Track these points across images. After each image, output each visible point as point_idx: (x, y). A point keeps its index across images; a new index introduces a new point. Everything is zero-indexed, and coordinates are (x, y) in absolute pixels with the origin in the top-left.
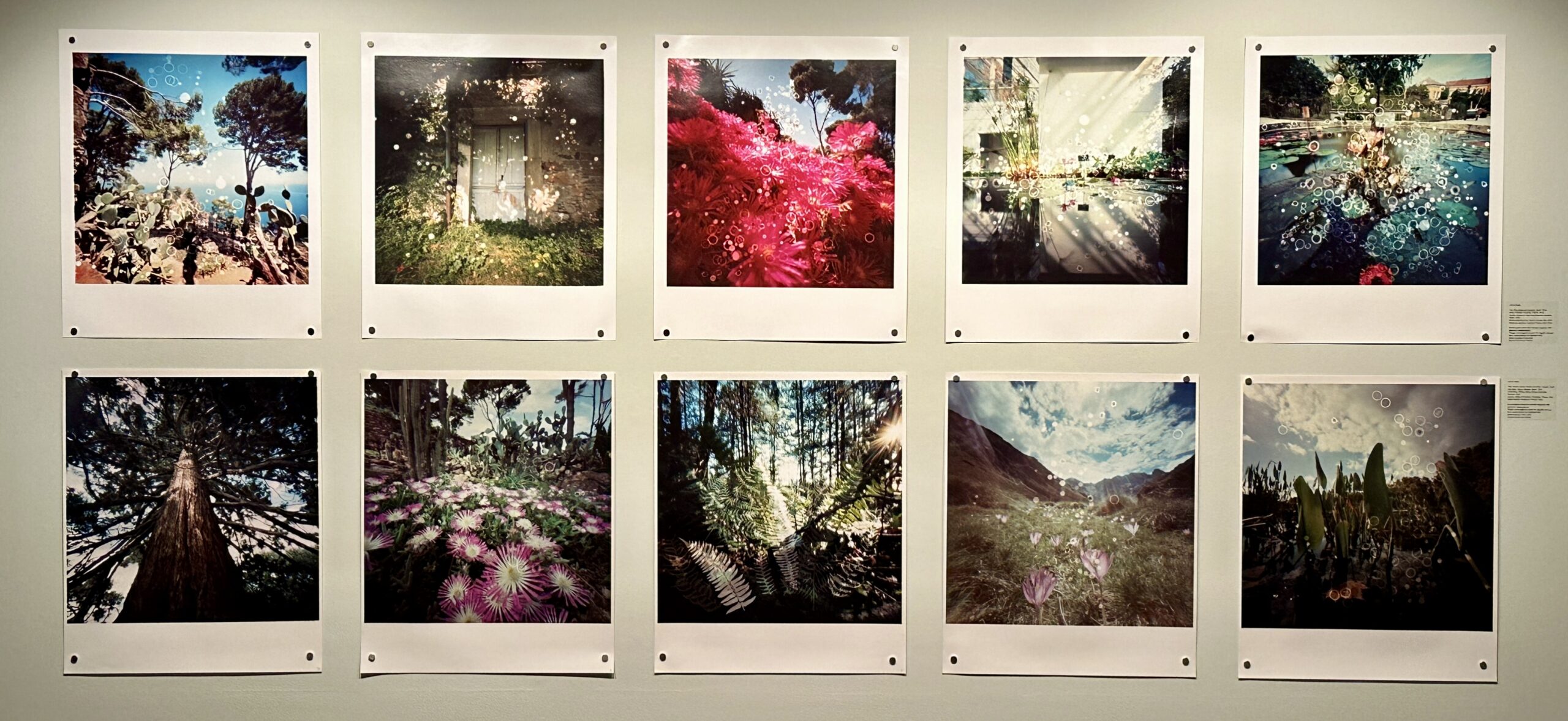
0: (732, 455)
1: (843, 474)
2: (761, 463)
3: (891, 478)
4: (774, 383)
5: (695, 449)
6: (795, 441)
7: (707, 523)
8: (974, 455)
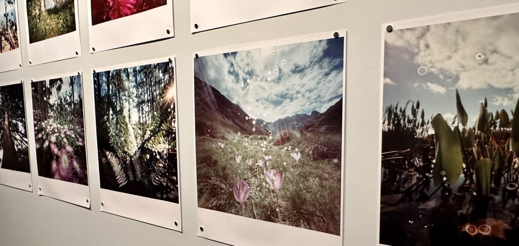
1: (153, 117)
2: (126, 113)
3: (172, 119)
4: (127, 69)
5: (105, 107)
6: (136, 100)
7: (110, 142)
8: (206, 104)
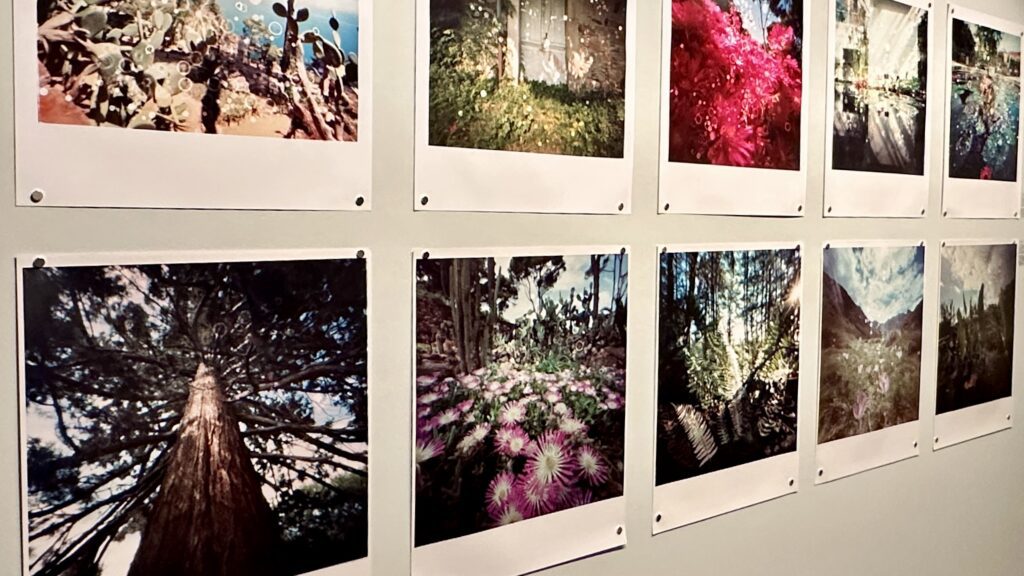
0: (705, 320)
1: (769, 330)
2: (722, 327)
3: (795, 330)
4: (732, 253)
5: (682, 318)
6: (742, 304)
7: (689, 386)
8: (834, 307)
